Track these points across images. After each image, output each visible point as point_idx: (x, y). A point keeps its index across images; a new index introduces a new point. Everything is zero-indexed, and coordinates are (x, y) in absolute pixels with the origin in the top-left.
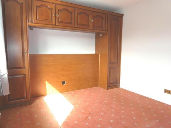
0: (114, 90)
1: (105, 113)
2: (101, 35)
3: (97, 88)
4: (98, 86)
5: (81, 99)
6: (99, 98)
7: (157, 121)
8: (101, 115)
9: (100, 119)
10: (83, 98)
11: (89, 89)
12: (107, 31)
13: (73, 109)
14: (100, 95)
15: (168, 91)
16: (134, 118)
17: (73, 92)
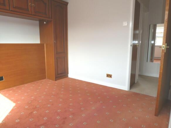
0: (63, 81)
1: (52, 105)
2: (45, 23)
3: (44, 80)
4: (46, 78)
5: (25, 94)
6: (46, 90)
7: (101, 102)
8: (48, 107)
9: (47, 111)
10: (27, 93)
11: (35, 83)
12: (52, 18)
13: (14, 107)
14: (47, 87)
15: (109, 75)
16: (81, 104)
17: (14, 88)
